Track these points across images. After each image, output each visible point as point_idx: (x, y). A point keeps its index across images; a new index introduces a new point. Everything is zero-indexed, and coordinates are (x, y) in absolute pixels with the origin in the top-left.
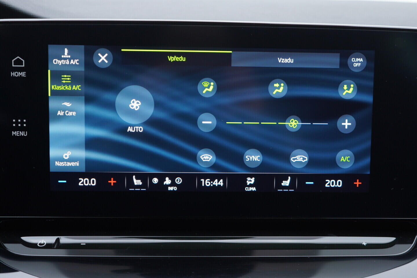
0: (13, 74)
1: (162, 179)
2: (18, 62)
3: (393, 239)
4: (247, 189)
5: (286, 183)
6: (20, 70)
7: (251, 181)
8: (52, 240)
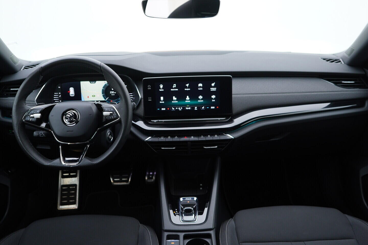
0: (148, 89)
1: (178, 108)
2: (149, 86)
3: (225, 118)
4: (195, 109)
5: (203, 108)
6: (150, 88)
7: (196, 108)
8: (157, 121)
